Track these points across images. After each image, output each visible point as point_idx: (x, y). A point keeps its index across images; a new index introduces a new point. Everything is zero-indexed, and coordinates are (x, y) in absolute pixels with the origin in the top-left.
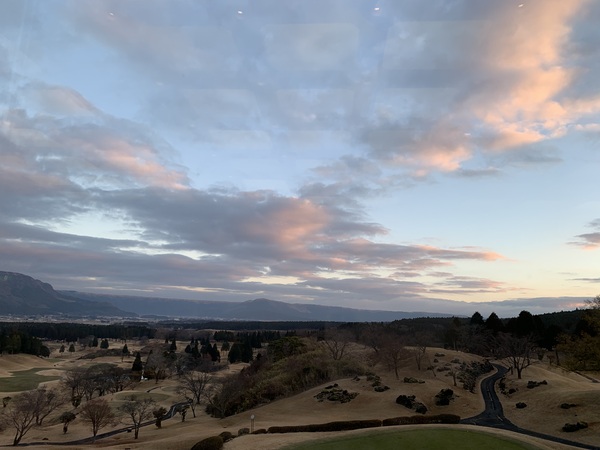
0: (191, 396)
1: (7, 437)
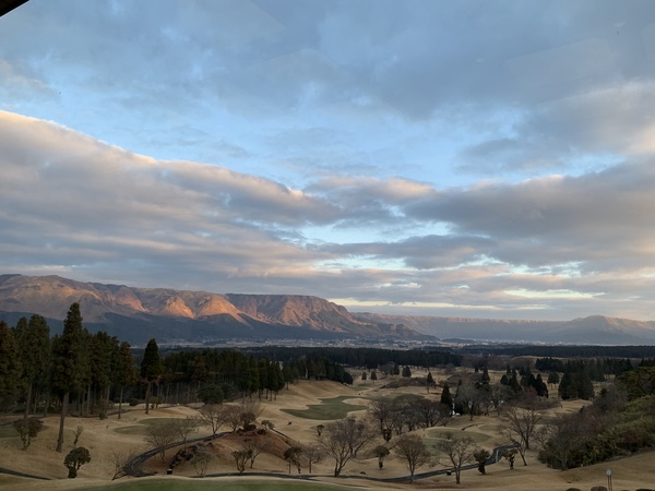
1: (326, 467)
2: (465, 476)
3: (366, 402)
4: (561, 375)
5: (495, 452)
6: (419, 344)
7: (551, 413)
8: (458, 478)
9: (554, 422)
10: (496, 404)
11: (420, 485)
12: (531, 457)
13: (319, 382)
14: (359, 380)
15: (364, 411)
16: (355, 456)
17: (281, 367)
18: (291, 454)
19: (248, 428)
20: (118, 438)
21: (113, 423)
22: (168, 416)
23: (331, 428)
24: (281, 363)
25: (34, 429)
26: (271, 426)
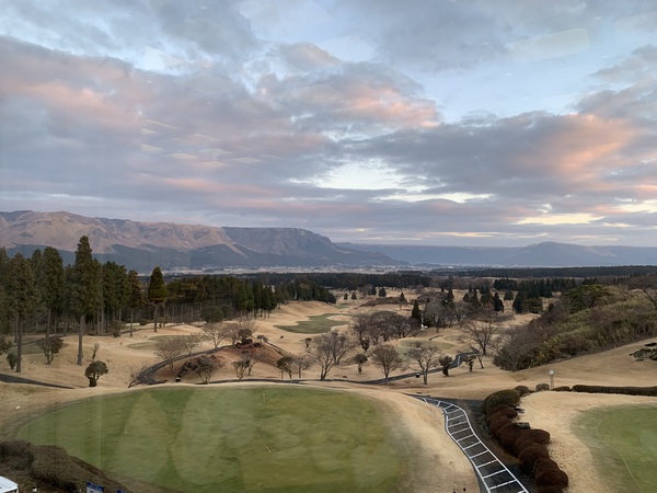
0: (477, 346)
1: (313, 373)
2: (431, 378)
3: (347, 318)
4: (515, 293)
5: (457, 357)
6: (394, 269)
7: (506, 325)
8: (425, 379)
9: (509, 332)
10: (459, 318)
11: (394, 386)
12: (488, 362)
13: (306, 302)
14: (341, 300)
15: (346, 326)
16: (337, 363)
17: (273, 291)
18: (284, 362)
19: (246, 342)
20: (131, 353)
21: (126, 340)
22: (175, 333)
23: (317, 340)
24: (273, 287)
25: (55, 346)
26: (266, 340)
